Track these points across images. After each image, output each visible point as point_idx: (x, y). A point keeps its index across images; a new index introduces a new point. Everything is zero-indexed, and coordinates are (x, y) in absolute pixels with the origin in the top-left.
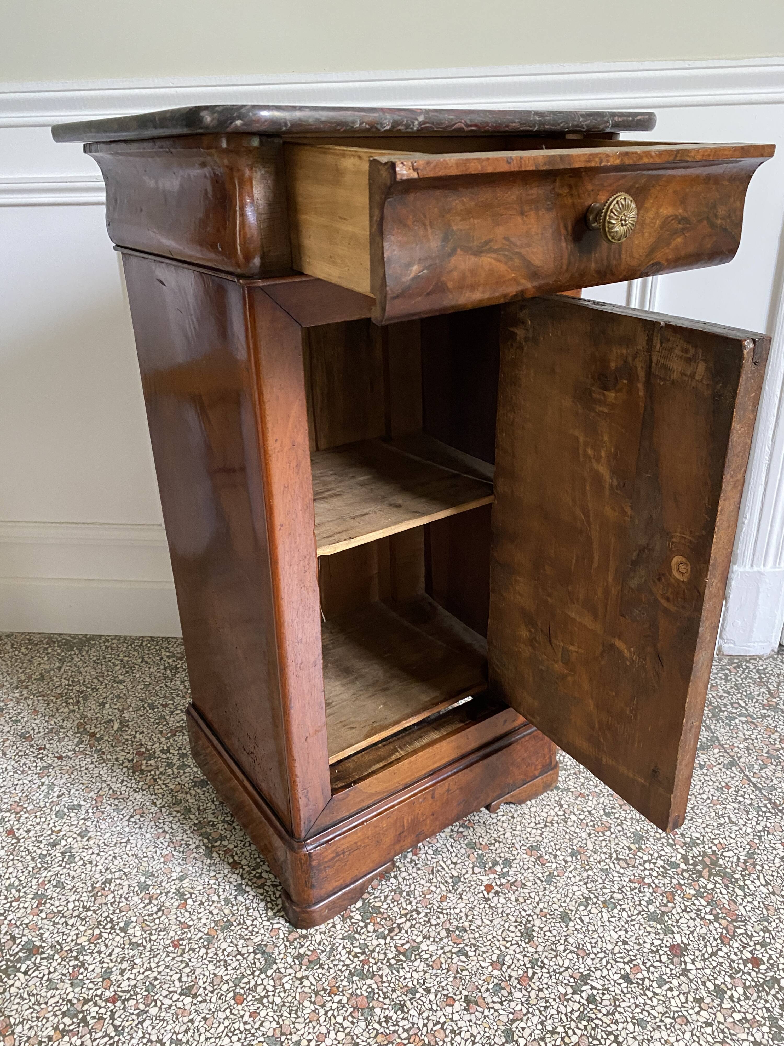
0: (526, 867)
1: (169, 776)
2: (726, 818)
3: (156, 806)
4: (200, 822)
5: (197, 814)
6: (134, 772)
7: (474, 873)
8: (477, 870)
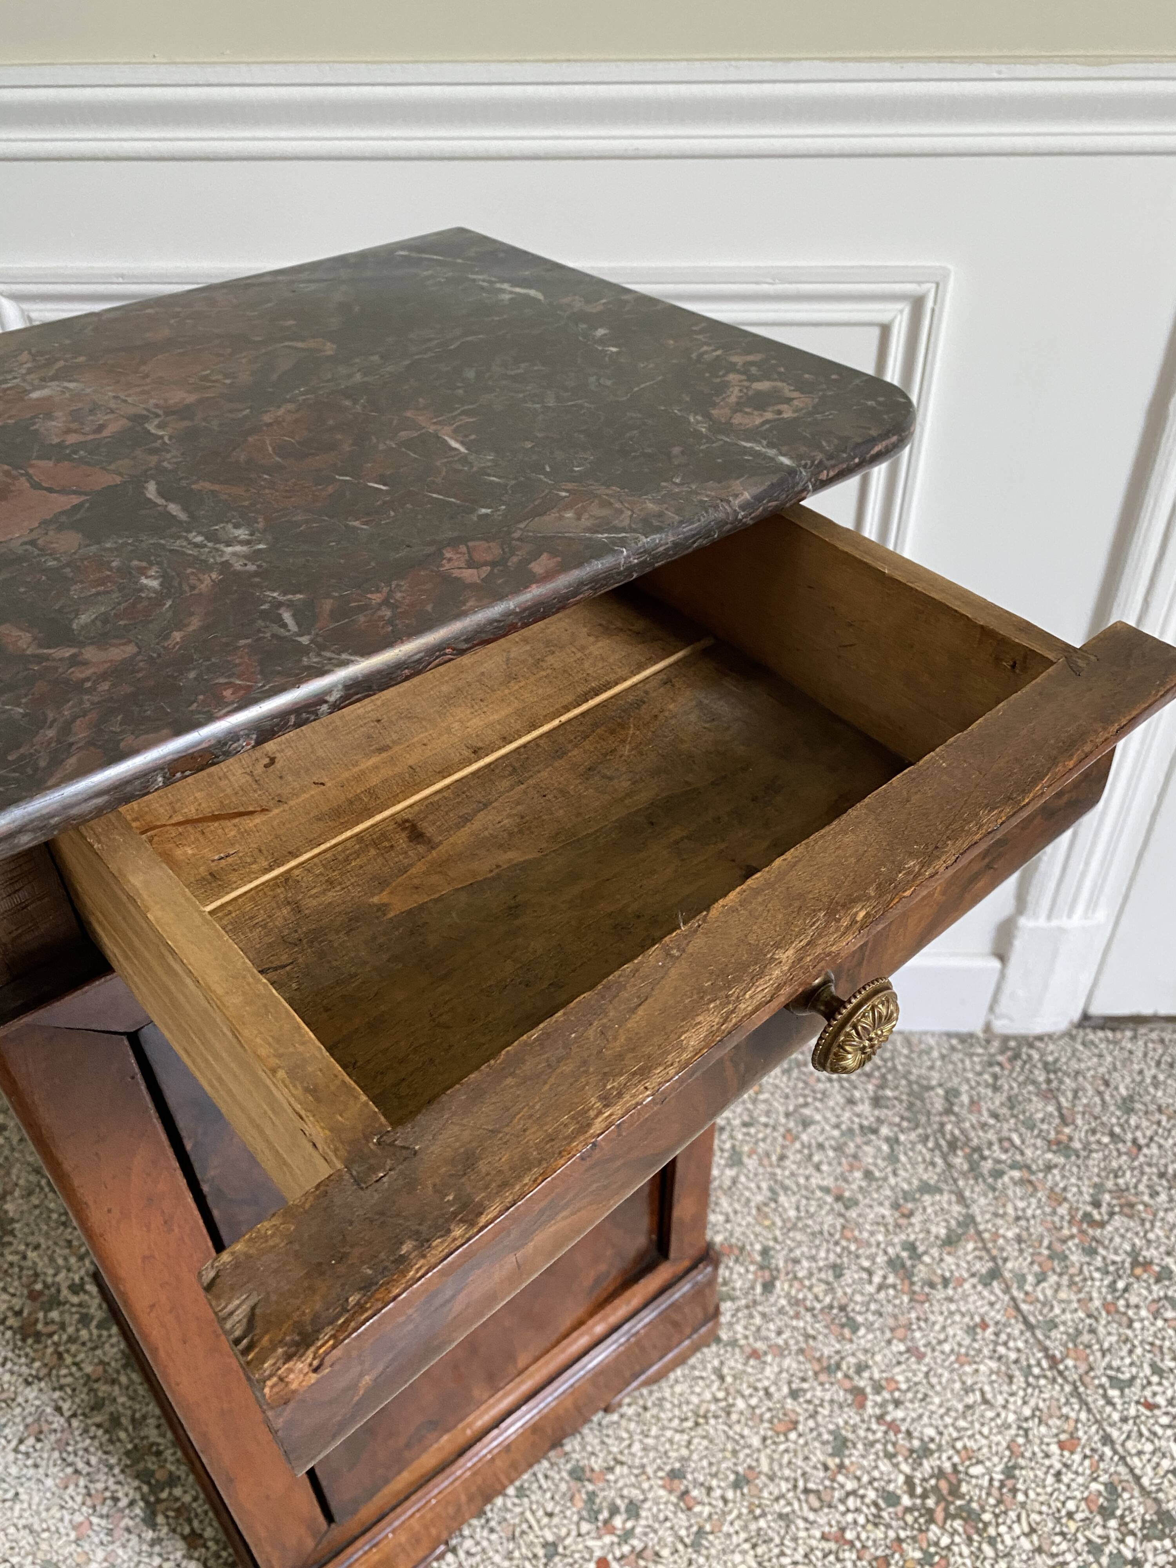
0: (661, 1517)
1: (84, 1344)
2: (978, 1393)
3: (62, 1415)
4: (136, 1447)
5: (130, 1428)
6: (24, 1340)
7: (579, 1535)
8: (585, 1527)
